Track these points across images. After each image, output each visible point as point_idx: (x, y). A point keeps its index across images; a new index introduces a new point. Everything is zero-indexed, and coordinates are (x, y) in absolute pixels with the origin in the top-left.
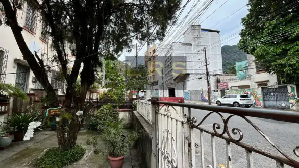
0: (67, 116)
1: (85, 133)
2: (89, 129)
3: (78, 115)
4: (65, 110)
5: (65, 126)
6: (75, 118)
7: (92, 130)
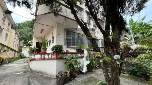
0: (107, 59)
1: (127, 76)
2: (130, 74)
3: (116, 59)
4: (106, 55)
5: (108, 67)
6: (114, 61)
7: (133, 75)
